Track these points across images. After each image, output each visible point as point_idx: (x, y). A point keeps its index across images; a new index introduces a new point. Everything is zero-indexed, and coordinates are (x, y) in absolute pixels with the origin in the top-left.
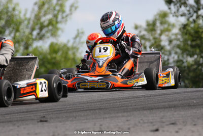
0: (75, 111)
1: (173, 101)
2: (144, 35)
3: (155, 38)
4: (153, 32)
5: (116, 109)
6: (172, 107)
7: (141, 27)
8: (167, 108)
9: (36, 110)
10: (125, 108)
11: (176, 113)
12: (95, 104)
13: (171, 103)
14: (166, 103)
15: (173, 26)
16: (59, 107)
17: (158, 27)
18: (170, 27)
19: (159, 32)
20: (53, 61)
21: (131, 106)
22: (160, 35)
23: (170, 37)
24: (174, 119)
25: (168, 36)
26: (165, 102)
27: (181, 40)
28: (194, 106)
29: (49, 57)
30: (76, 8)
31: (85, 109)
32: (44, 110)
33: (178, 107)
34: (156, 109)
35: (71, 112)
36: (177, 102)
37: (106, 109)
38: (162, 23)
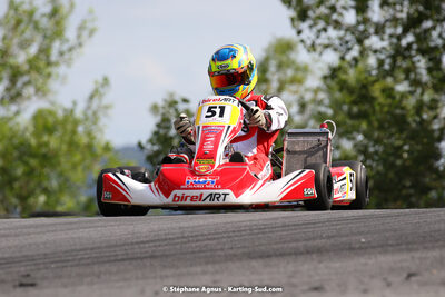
1: (314, 239)
4: (263, 86)
6: (312, 252)
8: (302, 253)
10: (209, 254)
11: (321, 265)
13: (310, 243)
14: (301, 244)
17: (273, 74)
20: (44, 150)
21: (222, 250)
24: (317, 278)
26: (297, 241)
28: (360, 248)
29: (33, 142)
30: (92, 32)
31: (120, 257)
33: (328, 251)
34: (276, 256)
36: (323, 241)
37: (167, 256)
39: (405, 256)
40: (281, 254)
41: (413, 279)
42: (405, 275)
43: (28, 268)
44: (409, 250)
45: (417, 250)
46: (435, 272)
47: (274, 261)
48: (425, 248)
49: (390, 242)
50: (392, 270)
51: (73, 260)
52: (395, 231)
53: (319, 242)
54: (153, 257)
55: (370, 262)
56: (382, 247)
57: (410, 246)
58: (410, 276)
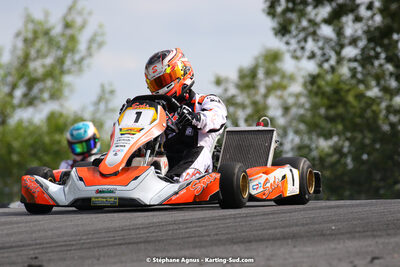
0: (99, 247)
1: (290, 226)
2: (233, 96)
3: (255, 103)
4: (252, 91)
5: (178, 241)
6: (288, 239)
7: (227, 80)
8: (279, 239)
9: (21, 244)
10: (197, 239)
11: (296, 250)
12: (138, 231)
13: (287, 230)
14: (278, 231)
15: (292, 78)
16: (65, 238)
17: (261, 81)
18: (285, 82)
19: (262, 90)
20: (56, 148)
21: (209, 235)
22: (266, 96)
23: (285, 102)
24: (291, 261)
25: (281, 97)
26: (276, 228)
27: (307, 106)
28: (331, 235)
29: (47, 139)
30: (101, 45)
31: (117, 242)
32: (36, 244)
33: (302, 237)
34: (256, 241)
35: (90, 248)
36: (298, 228)
37: (159, 241)
38: (268, 73)
39: (370, 241)
40: (262, 240)
41: (376, 261)
42: (369, 259)
43: (36, 251)
44: (374, 236)
45: (380, 236)
46: (396, 255)
47: (254, 245)
48: (389, 235)
49: (358, 229)
50: (358, 254)
51: (77, 244)
52: (362, 219)
53: (295, 229)
54: (146, 242)
55: (339, 247)
56: (350, 233)
57: (375, 233)
58: (374, 259)
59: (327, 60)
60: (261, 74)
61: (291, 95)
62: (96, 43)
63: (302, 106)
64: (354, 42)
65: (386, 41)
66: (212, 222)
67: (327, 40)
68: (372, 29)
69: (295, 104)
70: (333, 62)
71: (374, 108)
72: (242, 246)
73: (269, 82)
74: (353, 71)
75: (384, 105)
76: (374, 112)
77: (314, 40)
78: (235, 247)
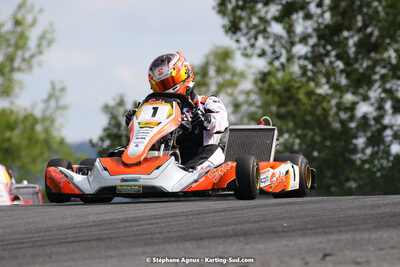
0: (51, 245)
1: (242, 223)
5: (130, 239)
6: (240, 235)
8: (231, 236)
10: (149, 236)
11: (247, 247)
12: (90, 229)
13: (238, 227)
14: (230, 228)
15: (242, 75)
16: (17, 237)
17: (211, 78)
18: (236, 79)
19: (213, 87)
20: (6, 145)
21: (160, 233)
23: (235, 99)
25: (231, 95)
26: (227, 225)
27: (258, 103)
28: (283, 232)
31: (69, 240)
33: (253, 234)
34: (208, 238)
35: (41, 246)
36: (249, 225)
37: (111, 239)
38: (219, 71)
39: (322, 238)
40: (213, 237)
41: (328, 258)
42: (321, 255)
44: (325, 233)
45: (332, 233)
46: (347, 252)
47: (206, 243)
48: (340, 231)
49: (309, 226)
50: (309, 251)
51: (28, 242)
52: (314, 216)
53: (246, 226)
54: (99, 239)
55: (290, 244)
56: (302, 230)
57: (327, 230)
58: (325, 256)
59: (277, 58)
60: (212, 72)
61: (242, 92)
62: (45, 40)
63: (252, 104)
64: (304, 39)
65: (336, 39)
66: (164, 220)
67: (278, 38)
68: (322, 27)
69: (246, 102)
70: (283, 59)
71: (325, 105)
72: (194, 244)
73: (220, 80)
74: (304, 69)
75: (334, 102)
76: (324, 109)
77: (264, 37)
78: (188, 245)
